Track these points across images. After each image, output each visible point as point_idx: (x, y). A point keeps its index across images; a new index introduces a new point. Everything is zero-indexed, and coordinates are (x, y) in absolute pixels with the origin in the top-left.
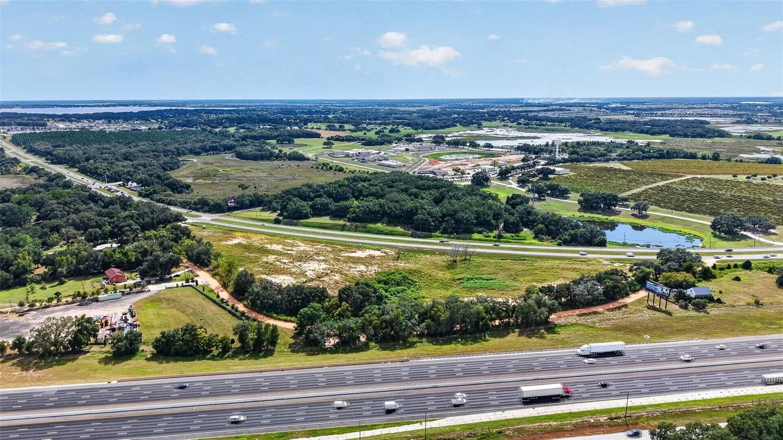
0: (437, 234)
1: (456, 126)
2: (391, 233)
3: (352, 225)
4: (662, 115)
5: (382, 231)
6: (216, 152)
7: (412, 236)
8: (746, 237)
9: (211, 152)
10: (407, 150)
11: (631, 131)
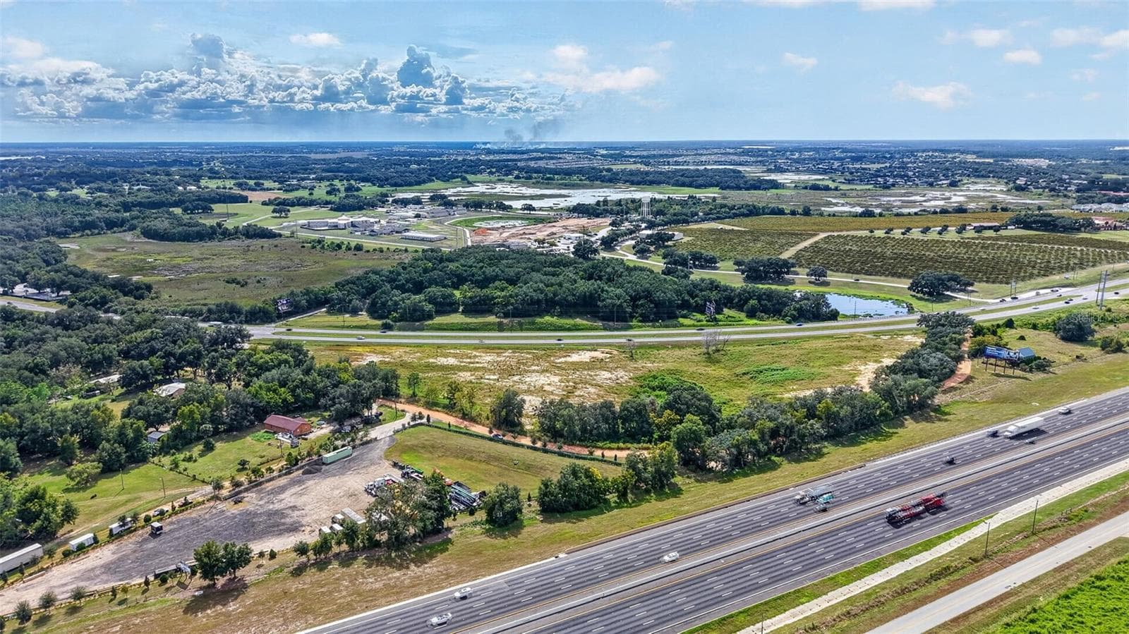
0: (634, 323)
1: (433, 180)
2: (576, 328)
3: (512, 322)
4: (677, 163)
5: (561, 327)
6: (96, 231)
7: (605, 329)
8: (952, 297)
9: (88, 232)
10: (418, 216)
11: (668, 183)
